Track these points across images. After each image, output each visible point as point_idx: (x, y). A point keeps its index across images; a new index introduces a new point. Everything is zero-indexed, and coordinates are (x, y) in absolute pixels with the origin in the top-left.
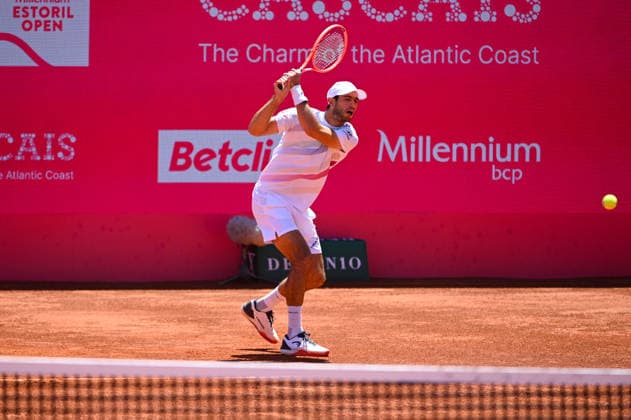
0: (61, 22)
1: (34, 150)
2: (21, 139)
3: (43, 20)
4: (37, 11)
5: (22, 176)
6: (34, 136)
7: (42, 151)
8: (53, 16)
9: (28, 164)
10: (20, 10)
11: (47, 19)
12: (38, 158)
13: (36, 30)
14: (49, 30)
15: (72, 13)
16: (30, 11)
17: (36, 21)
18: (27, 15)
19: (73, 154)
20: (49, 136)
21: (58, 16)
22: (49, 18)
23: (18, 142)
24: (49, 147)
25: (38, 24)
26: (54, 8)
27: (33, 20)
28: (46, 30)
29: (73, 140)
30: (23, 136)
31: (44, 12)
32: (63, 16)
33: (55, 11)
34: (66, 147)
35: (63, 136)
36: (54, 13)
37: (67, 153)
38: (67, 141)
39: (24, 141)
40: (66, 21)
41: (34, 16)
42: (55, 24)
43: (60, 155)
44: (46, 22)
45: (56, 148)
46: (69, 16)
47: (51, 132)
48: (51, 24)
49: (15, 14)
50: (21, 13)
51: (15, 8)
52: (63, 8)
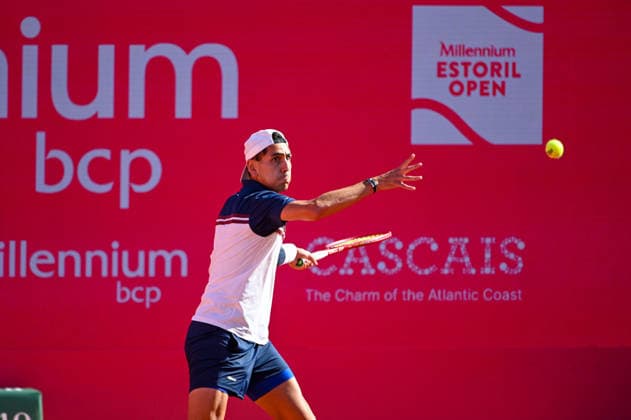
0: (503, 83)
1: (467, 260)
2: (449, 245)
3: (478, 80)
4: (470, 68)
5: (451, 296)
6: (466, 240)
7: (478, 262)
8: (492, 75)
9: (458, 280)
10: (447, 67)
11: (484, 79)
12: (473, 271)
13: (469, 94)
14: (487, 94)
15: (517, 71)
16: (461, 69)
17: (469, 83)
18: (457, 73)
19: (520, 265)
20: (488, 241)
21: (499, 75)
22: (488, 77)
23: (445, 249)
24: (488, 256)
25: (472, 86)
26: (493, 64)
27: (464, 81)
28: (483, 94)
29: (521, 245)
30: (451, 240)
31: (480, 70)
32: (507, 75)
33: (496, 69)
34: (512, 256)
35: (508, 241)
36: (493, 69)
37: (512, 264)
38: (512, 248)
39: (454, 248)
40: (510, 82)
41: (466, 74)
42: (495, 86)
43: (503, 266)
44: (482, 83)
45: (497, 257)
46: (516, 75)
47: (491, 236)
48: (490, 86)
49: (440, 73)
50: (449, 71)
51: (440, 64)
52: (507, 64)
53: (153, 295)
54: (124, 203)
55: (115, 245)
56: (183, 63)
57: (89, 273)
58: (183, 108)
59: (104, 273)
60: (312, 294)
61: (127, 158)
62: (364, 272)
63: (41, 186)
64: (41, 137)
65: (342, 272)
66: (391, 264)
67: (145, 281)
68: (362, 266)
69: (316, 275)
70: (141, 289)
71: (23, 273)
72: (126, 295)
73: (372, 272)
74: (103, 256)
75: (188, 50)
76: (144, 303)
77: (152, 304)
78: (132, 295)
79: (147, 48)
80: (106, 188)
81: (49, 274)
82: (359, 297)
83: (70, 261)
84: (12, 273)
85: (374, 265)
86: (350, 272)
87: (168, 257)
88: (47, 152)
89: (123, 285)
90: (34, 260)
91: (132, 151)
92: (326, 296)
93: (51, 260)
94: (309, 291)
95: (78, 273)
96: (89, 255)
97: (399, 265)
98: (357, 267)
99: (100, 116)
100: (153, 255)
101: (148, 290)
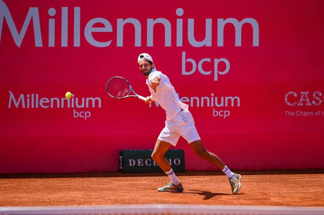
53: (227, 113)
54: (216, 79)
55: (212, 95)
56: (238, 25)
57: (202, 105)
58: (238, 43)
59: (208, 105)
60: (288, 113)
61: (217, 61)
62: (307, 104)
63: (184, 72)
64: (184, 54)
65: (299, 104)
66: (317, 101)
67: (224, 108)
68: (306, 102)
69: (289, 105)
70: (222, 111)
72: (216, 114)
73: (310, 104)
74: (208, 99)
75: (240, 20)
76: (223, 116)
77: (226, 117)
78: (219, 113)
79: (224, 20)
80: (209, 73)
82: (305, 114)
83: (195, 101)
85: (311, 102)
86: (302, 104)
87: (232, 99)
88: (186, 60)
89: (215, 110)
91: (218, 59)
92: (293, 114)
93: (188, 100)
94: (286, 112)
95: (198, 105)
96: (203, 99)
97: (321, 102)
98: (305, 103)
99: (207, 45)
100: (227, 98)
101: (225, 112)
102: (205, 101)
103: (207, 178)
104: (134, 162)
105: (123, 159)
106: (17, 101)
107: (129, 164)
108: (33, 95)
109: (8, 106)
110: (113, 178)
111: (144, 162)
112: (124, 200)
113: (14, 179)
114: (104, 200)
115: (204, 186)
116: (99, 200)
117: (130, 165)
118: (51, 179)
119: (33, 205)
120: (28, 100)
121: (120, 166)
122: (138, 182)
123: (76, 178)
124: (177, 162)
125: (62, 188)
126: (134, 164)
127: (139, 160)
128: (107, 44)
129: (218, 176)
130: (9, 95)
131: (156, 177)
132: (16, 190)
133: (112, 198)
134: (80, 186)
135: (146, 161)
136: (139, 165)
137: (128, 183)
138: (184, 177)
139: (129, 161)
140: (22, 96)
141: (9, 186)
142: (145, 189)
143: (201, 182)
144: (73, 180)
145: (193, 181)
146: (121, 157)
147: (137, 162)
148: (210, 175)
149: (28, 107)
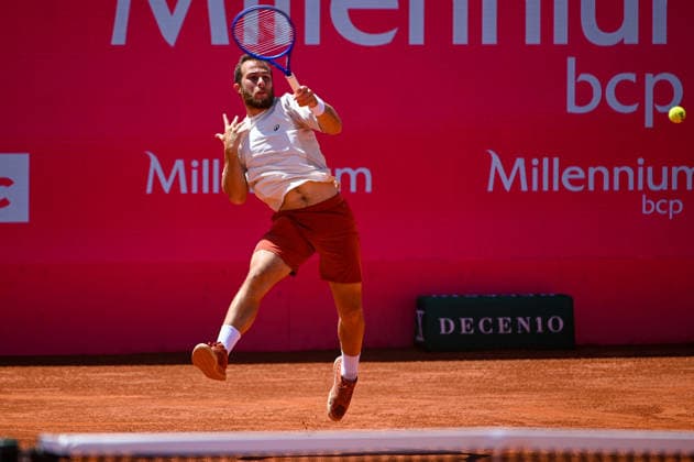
53: (676, 207)
54: (649, 123)
55: (641, 161)
57: (616, 187)
61: (651, 81)
64: (571, 62)
70: (665, 201)
71: (556, 188)
72: (650, 207)
76: (668, 215)
77: (673, 215)
78: (656, 207)
80: (632, 109)
81: (581, 188)
83: (599, 176)
84: (546, 188)
88: (577, 76)
89: (647, 199)
90: (566, 176)
91: (655, 75)
93: (581, 175)
95: (606, 187)
96: (617, 171)
99: (626, 42)
100: (675, 171)
101: (671, 203)
102: (624, 176)
103: (628, 363)
104: (452, 324)
105: (424, 317)
106: (167, 177)
107: (440, 330)
108: (206, 163)
109: (145, 188)
110: (402, 364)
111: (475, 325)
112: (426, 417)
113: (160, 367)
114: (376, 417)
115: (619, 382)
116: (364, 416)
117: (443, 331)
118: (250, 367)
119: (204, 430)
120: (195, 173)
121: (416, 334)
122: (459, 373)
123: (310, 365)
124: (556, 323)
125: (275, 388)
126: (452, 328)
127: (463, 321)
128: (385, 38)
129: (654, 359)
130: (148, 161)
131: (506, 362)
132: (166, 392)
133: (395, 411)
134: (321, 383)
135: (481, 323)
136: (464, 331)
137: (435, 375)
138: (573, 360)
139: (439, 322)
140: (179, 165)
141: (148, 384)
142: (477, 390)
143: (614, 373)
144: (303, 368)
145: (594, 370)
146: (419, 312)
147: (458, 326)
148: (636, 357)
149: (195, 190)
